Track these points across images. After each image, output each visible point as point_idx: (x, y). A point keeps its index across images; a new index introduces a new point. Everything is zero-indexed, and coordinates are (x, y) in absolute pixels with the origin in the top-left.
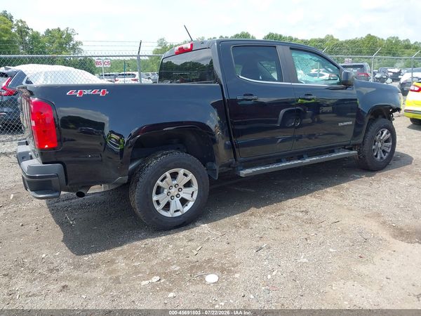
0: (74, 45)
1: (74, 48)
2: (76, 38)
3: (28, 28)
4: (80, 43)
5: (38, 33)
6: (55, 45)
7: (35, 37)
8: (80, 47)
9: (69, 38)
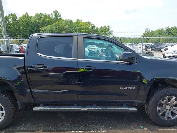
0: (110, 32)
1: (110, 33)
2: (111, 30)
3: (95, 27)
4: (112, 31)
5: (98, 28)
6: (103, 32)
7: (97, 30)
8: (112, 33)
9: (109, 29)
